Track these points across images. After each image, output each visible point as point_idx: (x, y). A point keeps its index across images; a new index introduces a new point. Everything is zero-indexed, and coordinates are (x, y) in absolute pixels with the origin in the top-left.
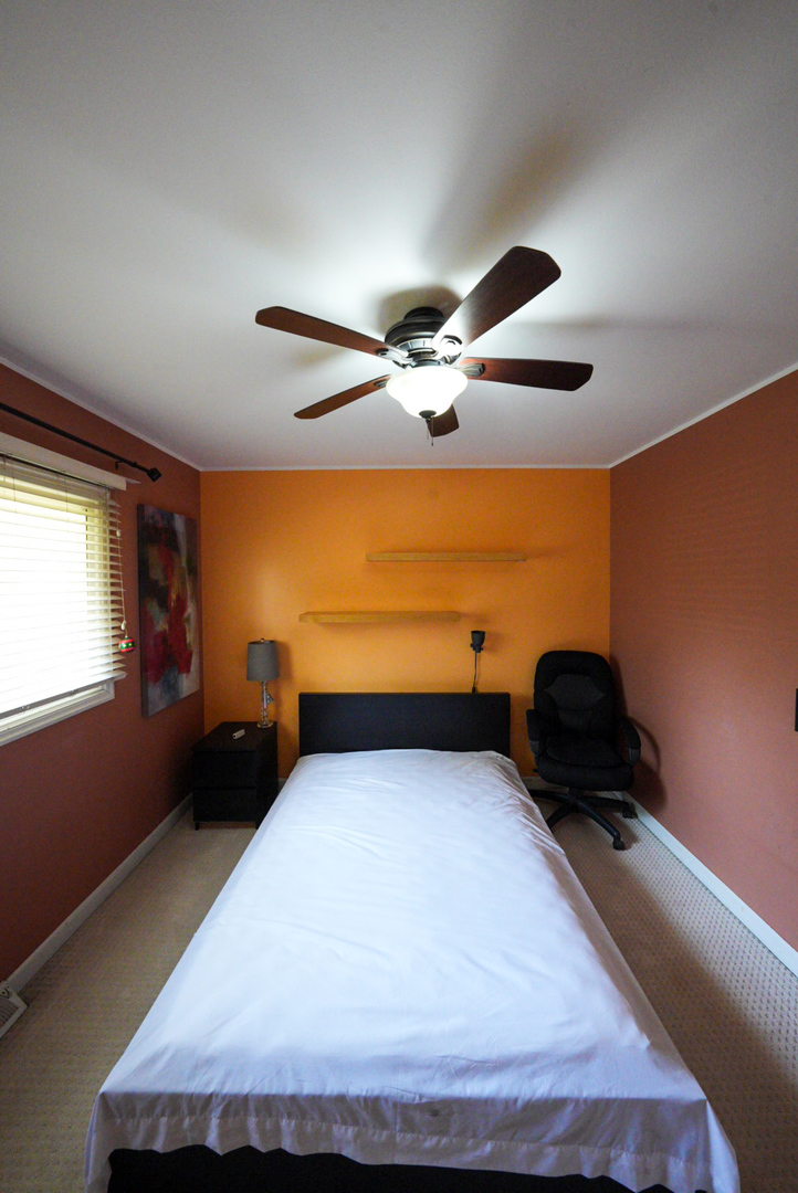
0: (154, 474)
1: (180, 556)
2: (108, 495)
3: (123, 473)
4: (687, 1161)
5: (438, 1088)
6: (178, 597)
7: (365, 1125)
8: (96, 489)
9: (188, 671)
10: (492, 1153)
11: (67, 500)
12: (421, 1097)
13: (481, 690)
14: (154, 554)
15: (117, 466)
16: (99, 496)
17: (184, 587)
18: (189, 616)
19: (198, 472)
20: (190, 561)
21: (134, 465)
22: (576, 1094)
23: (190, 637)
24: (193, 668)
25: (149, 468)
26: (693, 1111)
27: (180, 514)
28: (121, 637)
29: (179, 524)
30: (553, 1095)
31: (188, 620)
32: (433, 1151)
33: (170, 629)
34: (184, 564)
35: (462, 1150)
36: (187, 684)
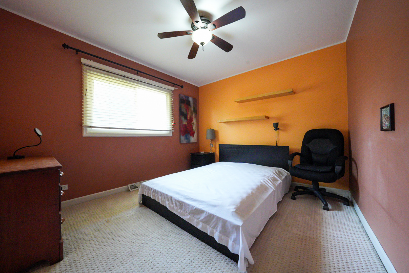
0: (182, 87)
1: (191, 107)
2: (171, 92)
3: (173, 86)
4: (233, 241)
5: (182, 199)
6: (190, 117)
7: (170, 202)
8: (168, 90)
9: (193, 136)
10: (189, 218)
11: (161, 92)
12: (178, 199)
13: (279, 145)
14: (183, 106)
15: (174, 86)
16: (169, 92)
17: (192, 115)
18: (194, 122)
19: (198, 87)
20: (194, 108)
21: (176, 85)
22: (207, 211)
23: (194, 128)
24: (195, 136)
25: (181, 85)
26: (237, 228)
27: (191, 97)
28: (172, 122)
29: (191, 99)
30: (202, 209)
31: (193, 123)
32: (179, 213)
33: (188, 124)
34: (192, 109)
35: (184, 215)
36: (193, 139)
